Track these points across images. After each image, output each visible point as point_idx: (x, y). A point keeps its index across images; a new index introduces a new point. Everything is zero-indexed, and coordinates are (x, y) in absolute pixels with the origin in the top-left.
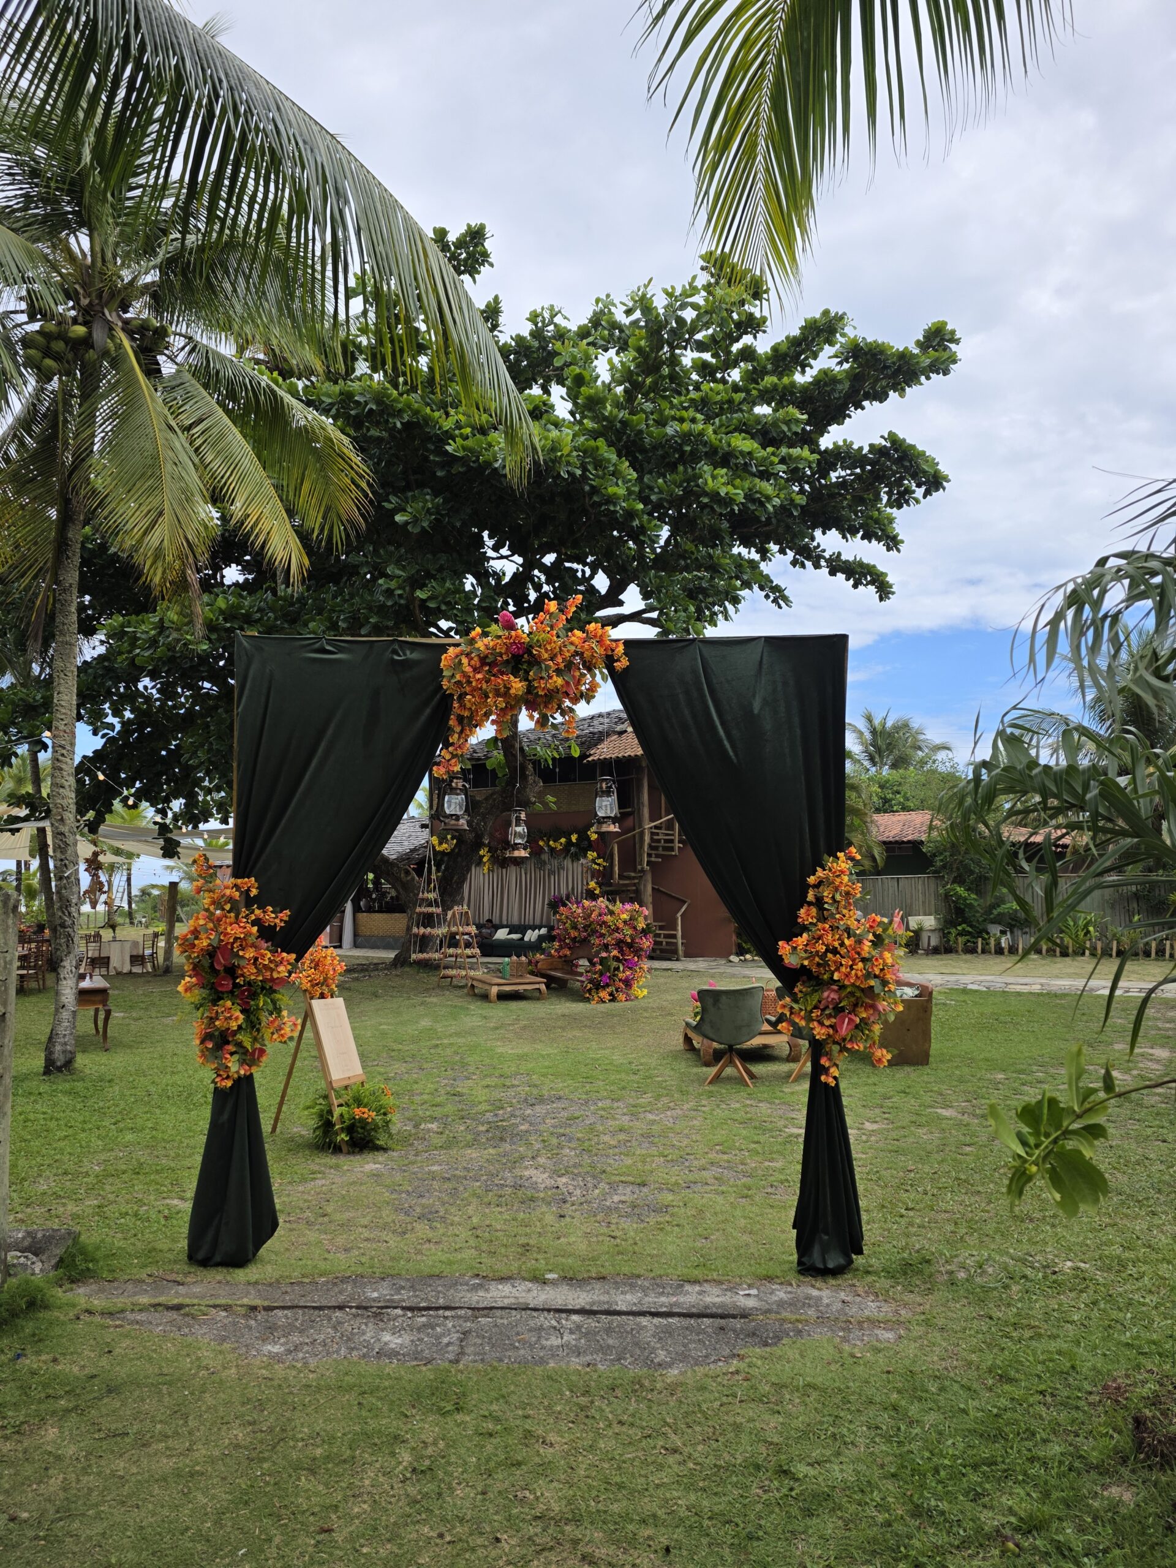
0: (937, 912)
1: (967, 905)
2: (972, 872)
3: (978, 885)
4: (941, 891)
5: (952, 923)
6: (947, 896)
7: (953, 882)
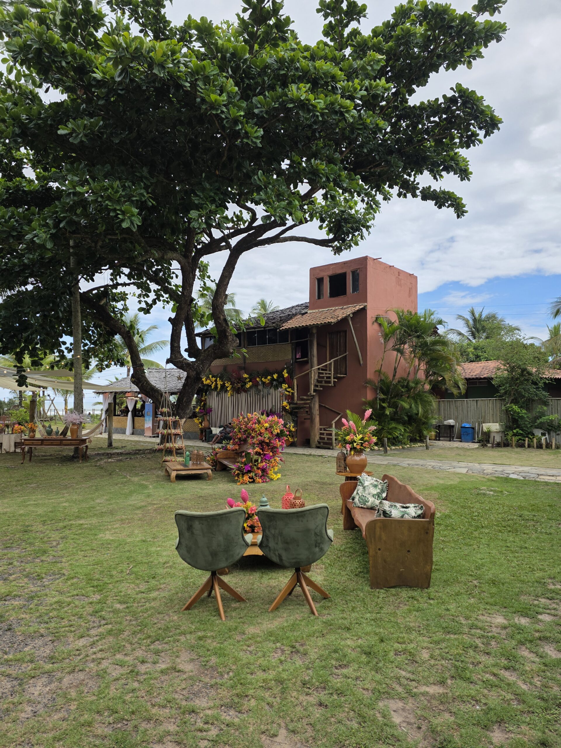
0: (501, 421)
1: (519, 417)
2: (524, 397)
3: (528, 404)
4: (503, 408)
5: (511, 428)
6: (507, 411)
7: (511, 403)
